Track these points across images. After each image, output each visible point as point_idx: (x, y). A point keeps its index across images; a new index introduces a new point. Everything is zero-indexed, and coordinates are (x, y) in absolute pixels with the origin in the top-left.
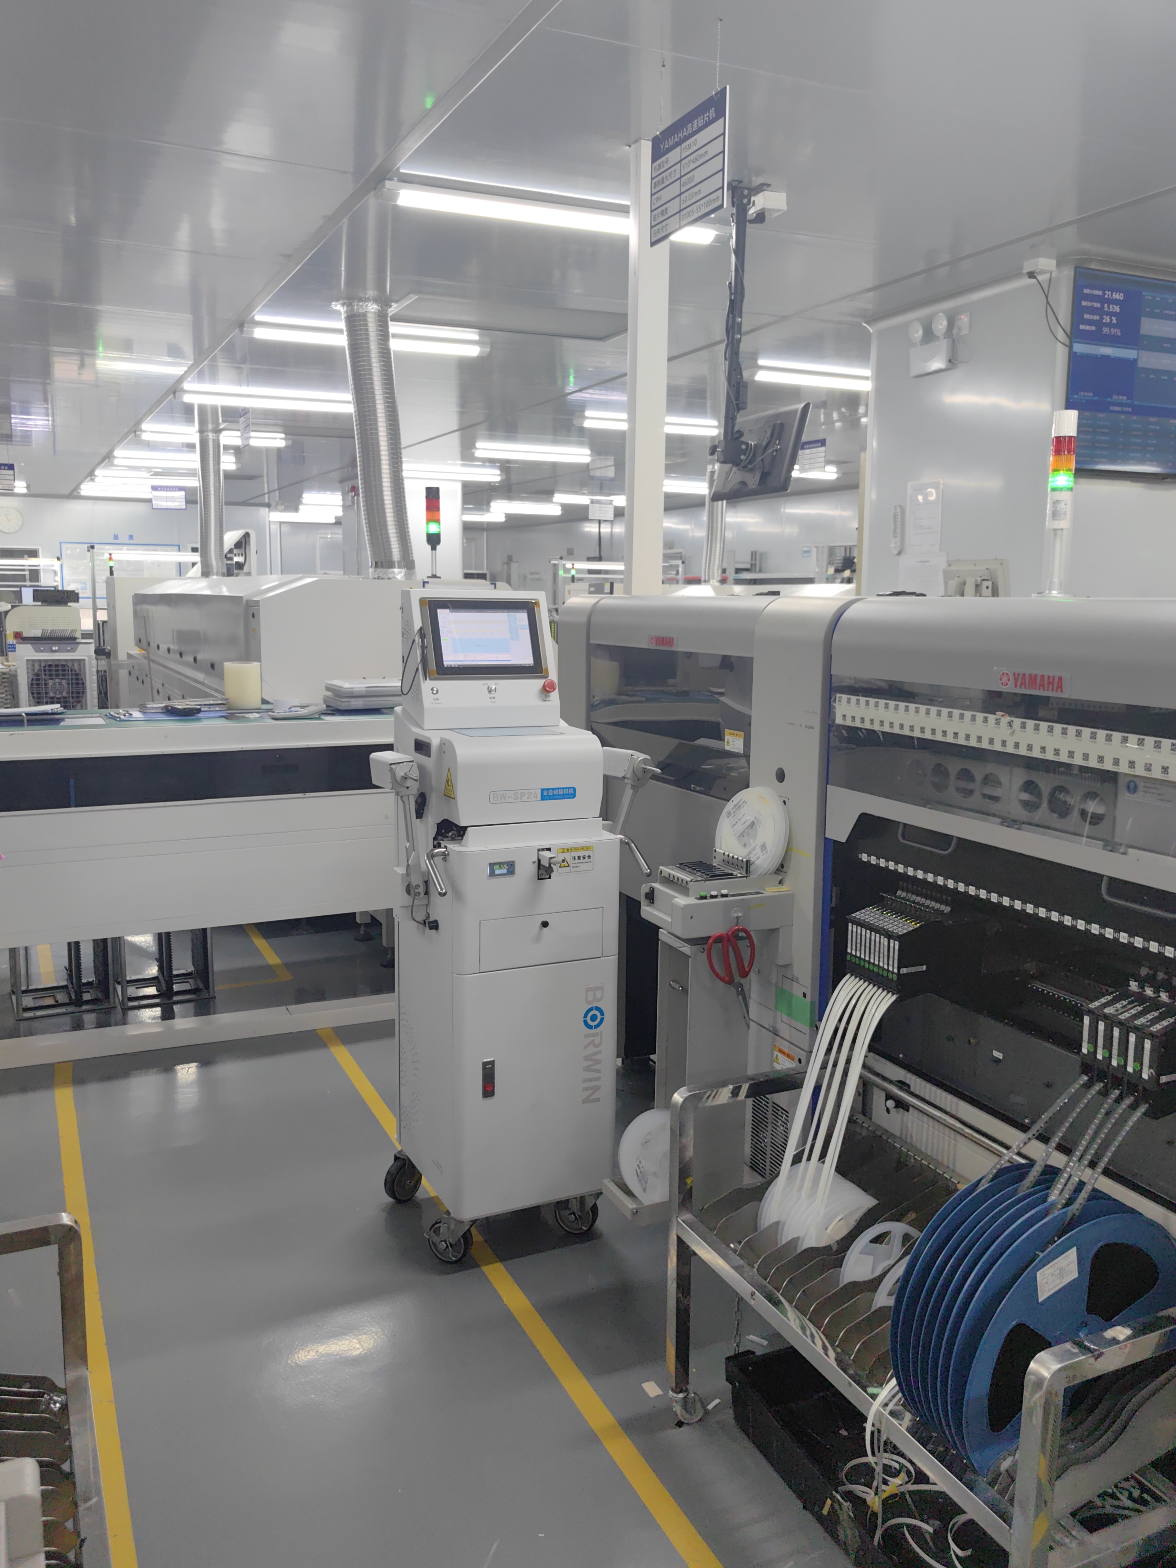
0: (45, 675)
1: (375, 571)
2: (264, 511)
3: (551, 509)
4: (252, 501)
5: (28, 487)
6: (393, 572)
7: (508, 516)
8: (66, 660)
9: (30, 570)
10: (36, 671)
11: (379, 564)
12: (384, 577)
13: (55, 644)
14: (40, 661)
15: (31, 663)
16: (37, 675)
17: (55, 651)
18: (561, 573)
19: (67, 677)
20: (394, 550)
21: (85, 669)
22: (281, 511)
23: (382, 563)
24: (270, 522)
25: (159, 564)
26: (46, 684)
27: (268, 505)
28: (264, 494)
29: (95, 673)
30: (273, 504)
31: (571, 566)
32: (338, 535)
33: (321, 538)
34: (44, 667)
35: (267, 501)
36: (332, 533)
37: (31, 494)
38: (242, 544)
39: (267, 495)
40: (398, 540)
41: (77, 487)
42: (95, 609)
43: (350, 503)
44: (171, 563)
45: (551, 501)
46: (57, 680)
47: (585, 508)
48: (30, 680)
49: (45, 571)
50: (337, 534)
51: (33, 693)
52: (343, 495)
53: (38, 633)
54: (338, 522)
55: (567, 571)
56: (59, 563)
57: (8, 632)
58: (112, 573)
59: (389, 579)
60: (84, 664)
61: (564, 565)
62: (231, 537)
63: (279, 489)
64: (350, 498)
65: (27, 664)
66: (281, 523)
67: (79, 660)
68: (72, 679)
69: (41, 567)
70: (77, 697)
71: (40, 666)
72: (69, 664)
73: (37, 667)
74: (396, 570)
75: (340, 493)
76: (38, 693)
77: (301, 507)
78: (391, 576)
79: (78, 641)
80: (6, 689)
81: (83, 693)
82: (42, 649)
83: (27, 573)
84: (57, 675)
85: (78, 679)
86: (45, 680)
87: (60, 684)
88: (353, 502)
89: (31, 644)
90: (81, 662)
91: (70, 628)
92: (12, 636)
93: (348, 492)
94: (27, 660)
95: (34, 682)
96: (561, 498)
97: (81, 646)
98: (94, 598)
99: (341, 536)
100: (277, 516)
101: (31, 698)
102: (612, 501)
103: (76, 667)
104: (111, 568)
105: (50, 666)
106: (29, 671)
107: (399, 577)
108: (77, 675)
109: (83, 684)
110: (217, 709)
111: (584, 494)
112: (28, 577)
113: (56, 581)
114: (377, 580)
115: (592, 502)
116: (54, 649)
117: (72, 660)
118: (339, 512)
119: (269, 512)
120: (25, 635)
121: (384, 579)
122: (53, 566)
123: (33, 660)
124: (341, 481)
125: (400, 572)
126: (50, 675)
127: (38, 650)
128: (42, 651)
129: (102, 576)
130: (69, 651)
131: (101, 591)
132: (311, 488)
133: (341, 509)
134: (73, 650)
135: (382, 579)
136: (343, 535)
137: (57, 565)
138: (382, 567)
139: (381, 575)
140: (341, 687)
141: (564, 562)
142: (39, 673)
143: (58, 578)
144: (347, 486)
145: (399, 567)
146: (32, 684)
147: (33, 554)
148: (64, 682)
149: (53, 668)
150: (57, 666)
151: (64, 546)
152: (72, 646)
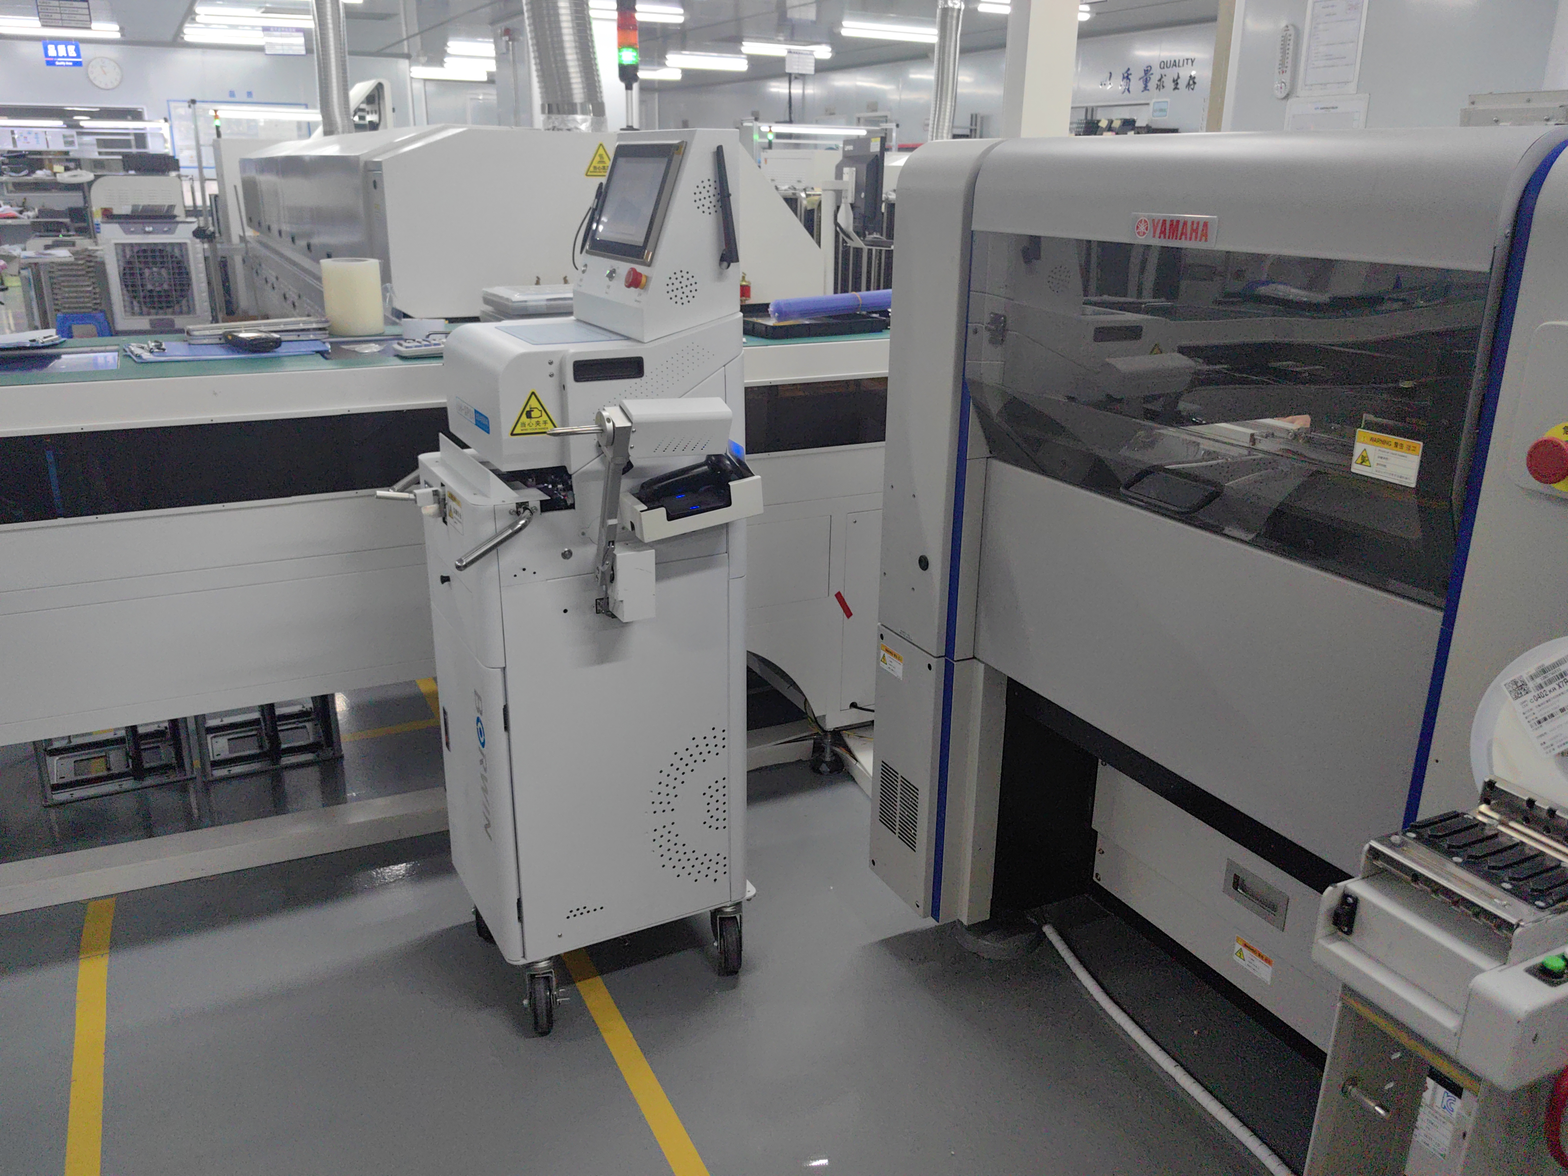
0: (140, 262)
1: (549, 118)
2: (404, 63)
3: (736, 64)
4: (388, 51)
5: (122, 30)
6: (575, 120)
7: (686, 72)
8: (164, 244)
9: (136, 135)
10: (128, 257)
11: (554, 108)
12: (561, 127)
13: (149, 224)
14: (131, 245)
15: (122, 247)
16: (129, 263)
17: (149, 233)
18: (756, 137)
19: (166, 265)
20: (574, 86)
21: (187, 255)
22: (424, 65)
23: (558, 105)
24: (412, 78)
25: (277, 124)
26: (141, 275)
27: (408, 56)
28: (402, 41)
29: (202, 260)
30: (414, 54)
31: (768, 129)
32: (490, 96)
33: (471, 99)
34: (138, 252)
35: (406, 51)
36: (484, 94)
37: (126, 41)
38: (374, 98)
39: (405, 43)
40: (581, 72)
41: (179, 31)
42: (203, 180)
43: (504, 50)
44: (290, 122)
45: (740, 52)
46: (155, 269)
47: (781, 61)
48: (122, 268)
49: (153, 135)
50: (491, 94)
51: (126, 286)
52: (496, 43)
53: (126, 210)
54: (491, 80)
55: (763, 135)
56: (167, 125)
57: (94, 209)
58: (219, 135)
59: (569, 130)
60: (187, 250)
61: (759, 127)
62: (359, 91)
63: (420, 33)
64: (503, 44)
65: (116, 249)
66: (425, 80)
67: (180, 244)
68: (173, 268)
69: (148, 131)
70: (182, 290)
71: (132, 250)
72: (169, 249)
73: (128, 253)
74: (579, 117)
75: (492, 40)
76: (133, 286)
77: (446, 60)
78: (571, 126)
79: (178, 219)
80: (92, 280)
81: (189, 285)
82: (132, 229)
83: (132, 138)
84: (155, 263)
85: (180, 268)
86: (140, 269)
87: (159, 274)
88: (508, 49)
89: (119, 223)
90: (182, 246)
91: (167, 203)
92: (100, 213)
93: (501, 36)
94: (116, 244)
95: (128, 271)
96: (751, 47)
97: (180, 226)
98: (201, 168)
99: (495, 97)
100: (421, 72)
101: (125, 292)
102: (812, 51)
103: (177, 252)
104: (217, 128)
105: (145, 251)
106: (120, 257)
107: (584, 127)
108: (178, 263)
109: (187, 274)
110: (312, 337)
111: (779, 42)
112: (133, 143)
113: (166, 148)
114: (551, 131)
115: (790, 52)
116: (147, 229)
117: (172, 244)
118: (492, 66)
119: (410, 66)
120: (116, 212)
121: (561, 130)
122: (160, 129)
123: (124, 245)
124: (493, 23)
125: (585, 121)
126: (145, 263)
127: (127, 232)
128: (132, 233)
129: (208, 136)
130: (165, 232)
131: (208, 159)
132: (457, 34)
133: (494, 62)
134: (170, 231)
135: (558, 130)
136: (498, 95)
137: (165, 128)
138: (559, 112)
139: (556, 124)
140: (507, 299)
141: (758, 124)
142: (132, 260)
143: (169, 145)
144: (500, 28)
145: (584, 112)
146: (124, 274)
147: (137, 115)
148: (164, 272)
149: (149, 254)
150: (153, 251)
151: (172, 105)
152: (173, 226)
